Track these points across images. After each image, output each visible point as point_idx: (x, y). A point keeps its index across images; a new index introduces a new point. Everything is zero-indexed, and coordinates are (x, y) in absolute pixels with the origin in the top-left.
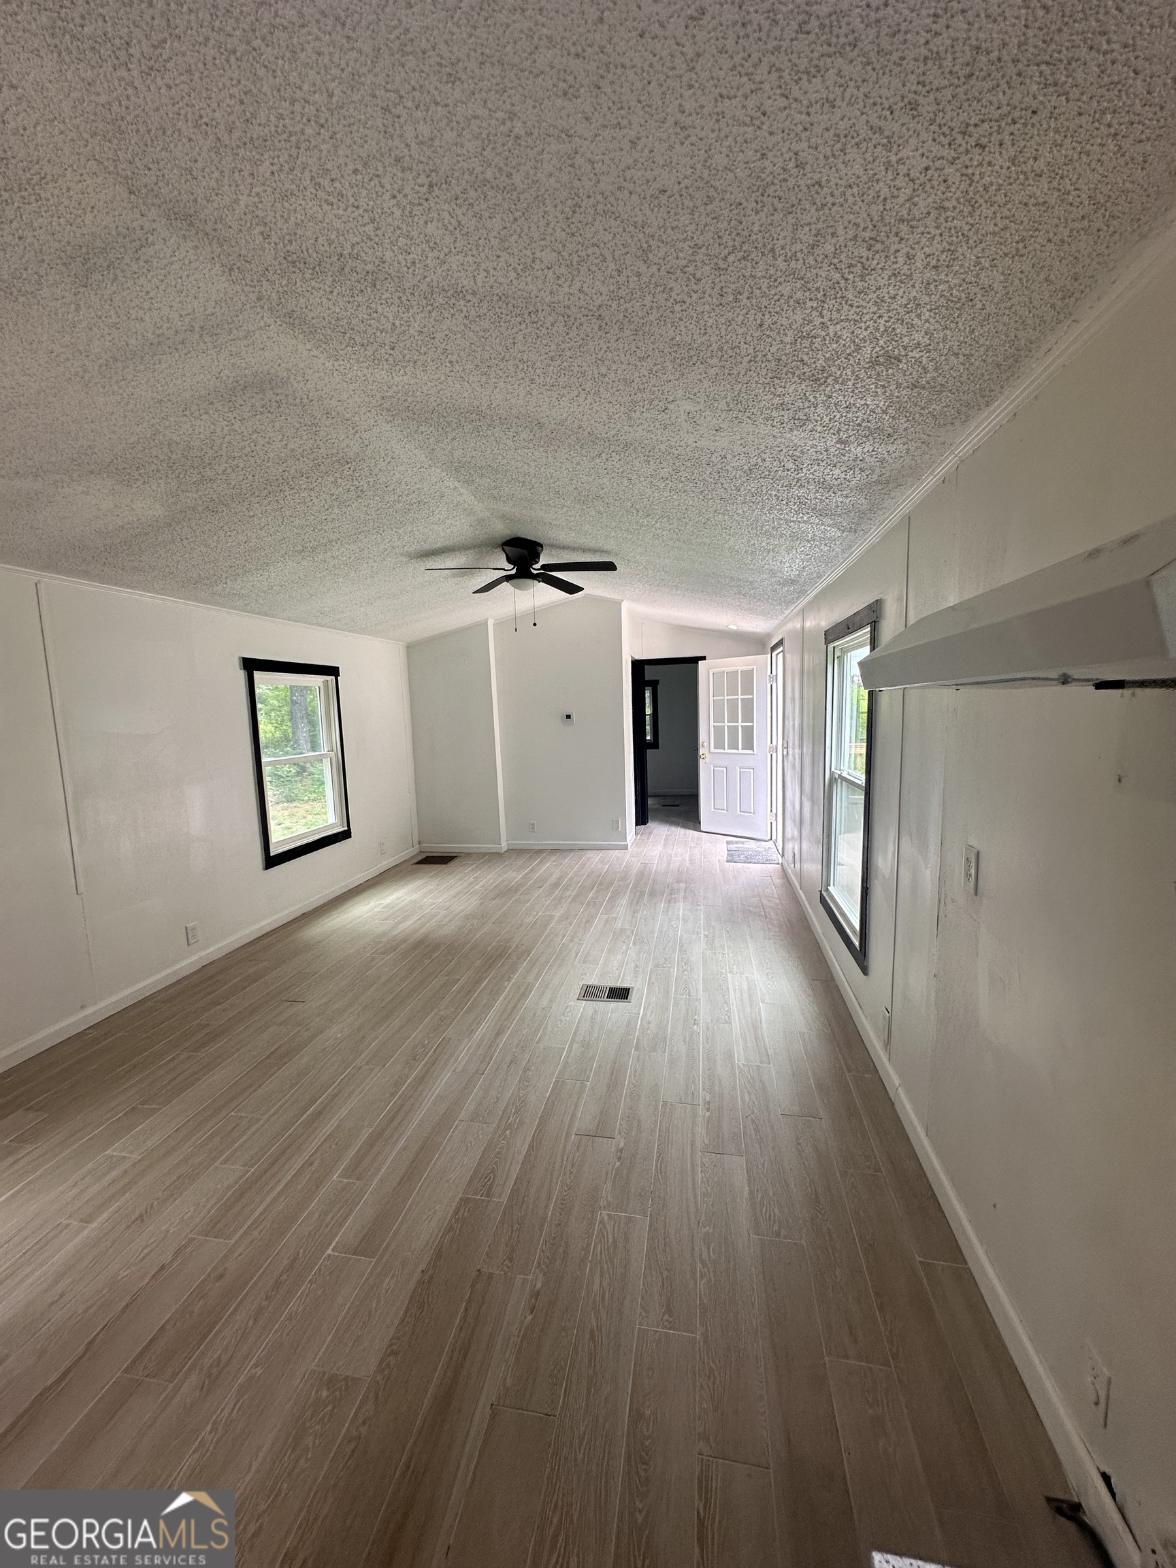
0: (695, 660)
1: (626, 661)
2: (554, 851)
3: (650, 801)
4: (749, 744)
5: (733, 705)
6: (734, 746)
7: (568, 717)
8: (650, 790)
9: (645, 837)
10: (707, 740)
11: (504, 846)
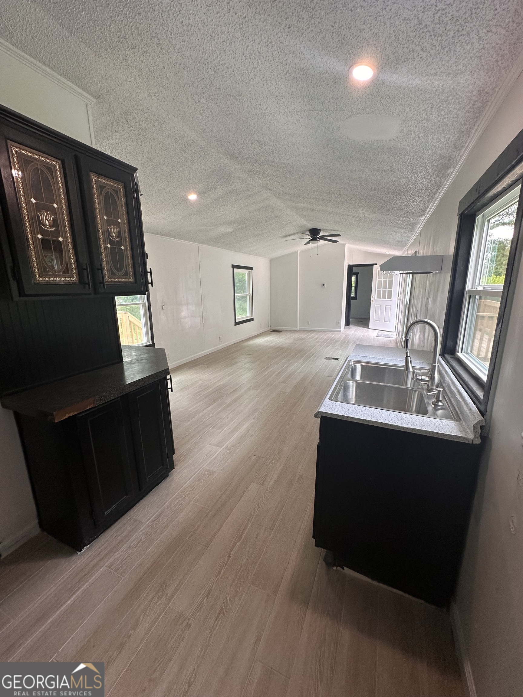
0: (372, 265)
1: (346, 265)
2: (315, 331)
3: (351, 320)
4: (390, 297)
5: (385, 282)
6: (384, 297)
7: (323, 285)
8: (351, 315)
9: (348, 329)
10: (374, 295)
11: (298, 328)
